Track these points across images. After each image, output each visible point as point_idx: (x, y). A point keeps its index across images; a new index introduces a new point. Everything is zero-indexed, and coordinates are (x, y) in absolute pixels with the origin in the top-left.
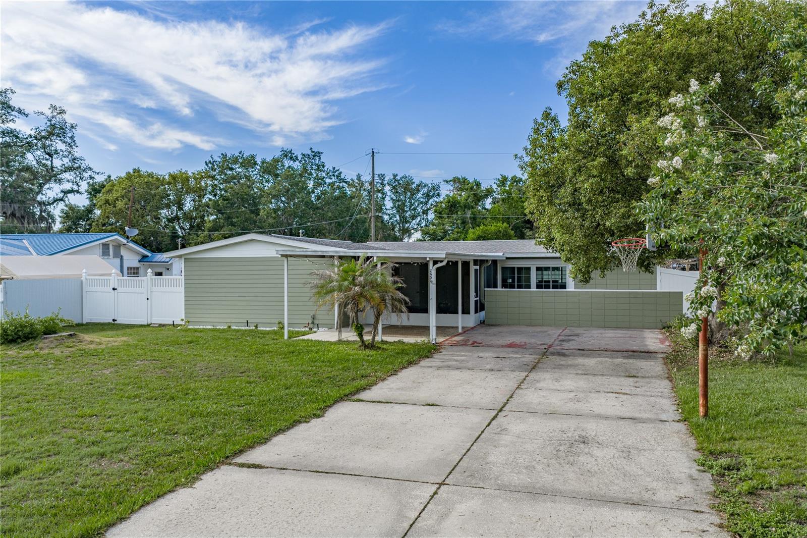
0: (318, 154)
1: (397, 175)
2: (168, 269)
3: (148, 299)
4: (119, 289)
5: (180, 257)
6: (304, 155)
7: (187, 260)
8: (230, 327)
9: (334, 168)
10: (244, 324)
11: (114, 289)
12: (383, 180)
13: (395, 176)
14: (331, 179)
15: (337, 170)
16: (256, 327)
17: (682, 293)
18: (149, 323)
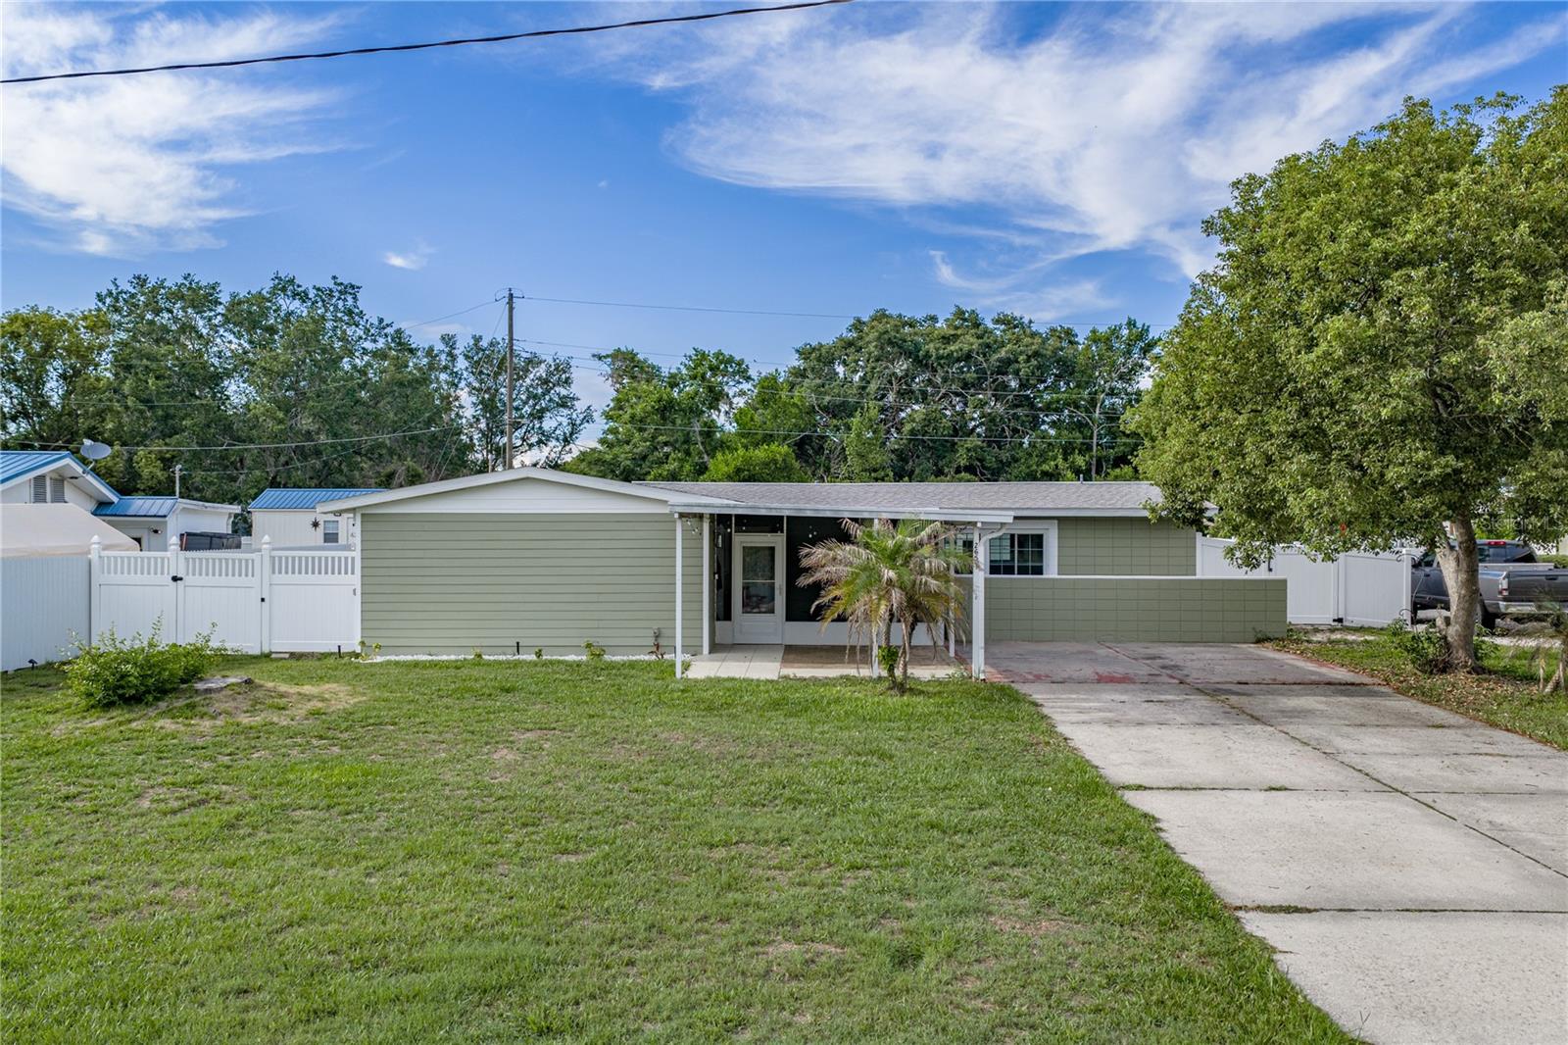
0: (350, 290)
1: (481, 338)
2: (156, 532)
3: (263, 600)
4: (189, 579)
5: (353, 510)
6: (318, 289)
7: (368, 517)
8: (480, 656)
9: (381, 321)
10: (510, 650)
11: (175, 579)
12: (453, 347)
13: (477, 339)
14: (375, 341)
15: (388, 325)
16: (539, 654)
17: (1284, 582)
18: (266, 650)
